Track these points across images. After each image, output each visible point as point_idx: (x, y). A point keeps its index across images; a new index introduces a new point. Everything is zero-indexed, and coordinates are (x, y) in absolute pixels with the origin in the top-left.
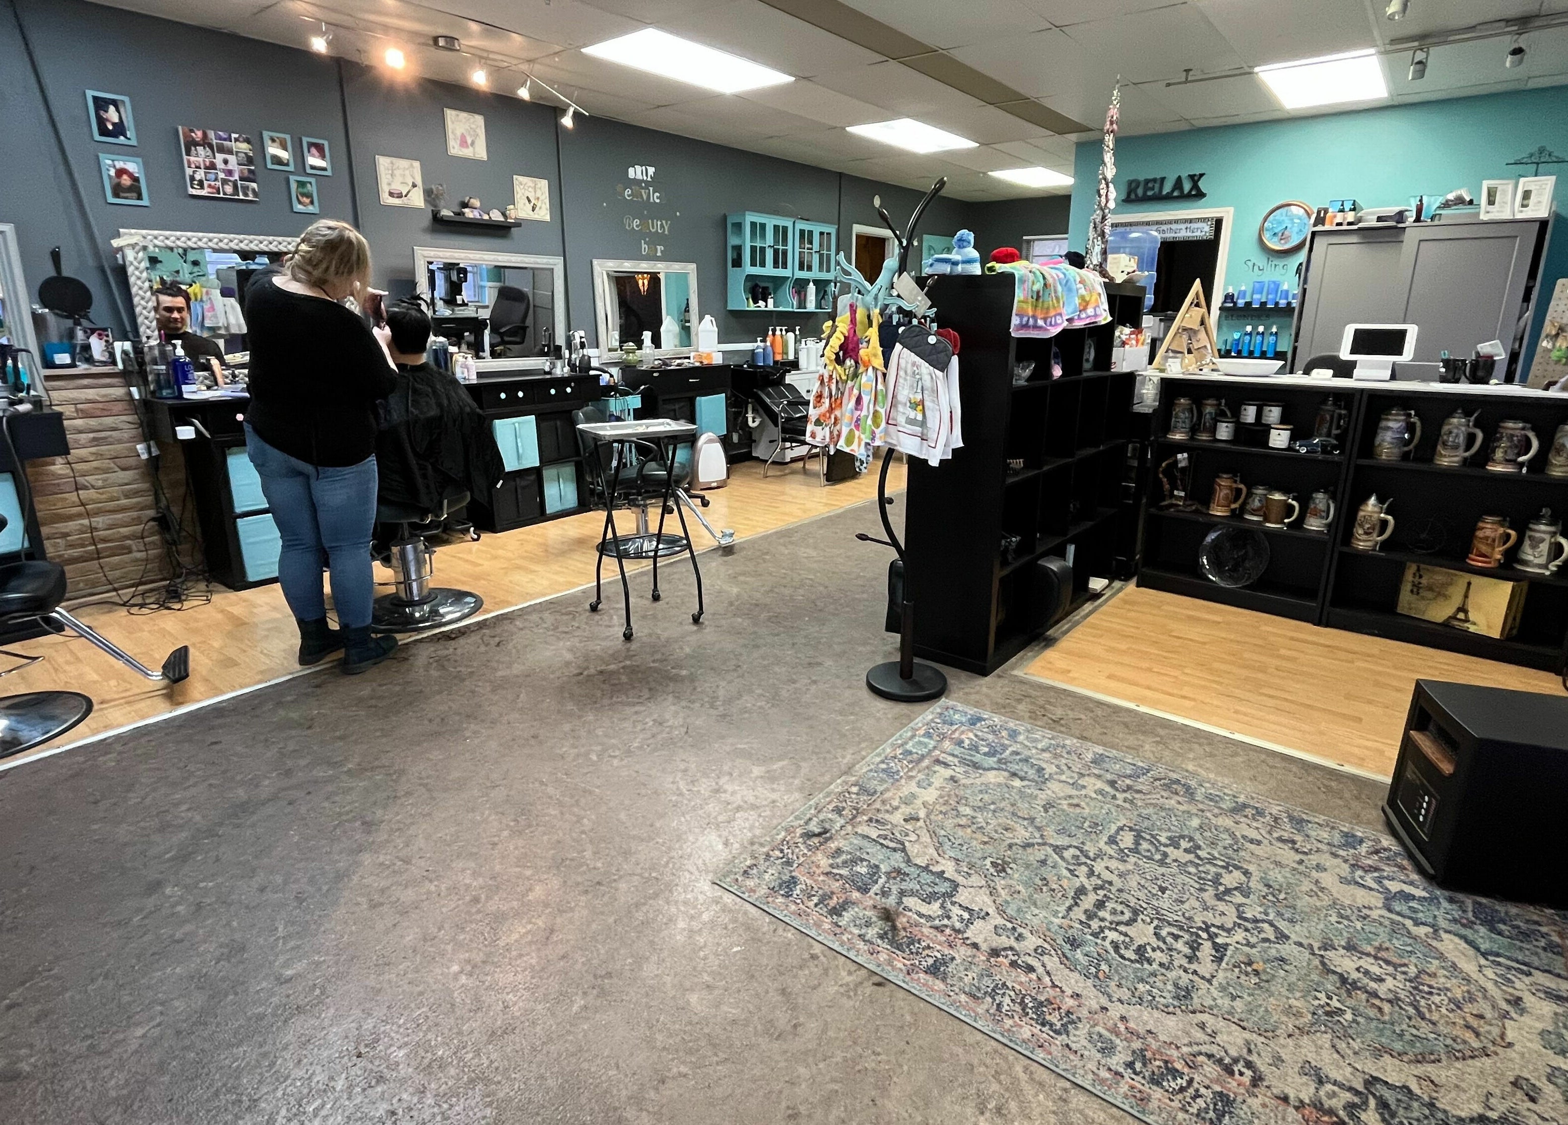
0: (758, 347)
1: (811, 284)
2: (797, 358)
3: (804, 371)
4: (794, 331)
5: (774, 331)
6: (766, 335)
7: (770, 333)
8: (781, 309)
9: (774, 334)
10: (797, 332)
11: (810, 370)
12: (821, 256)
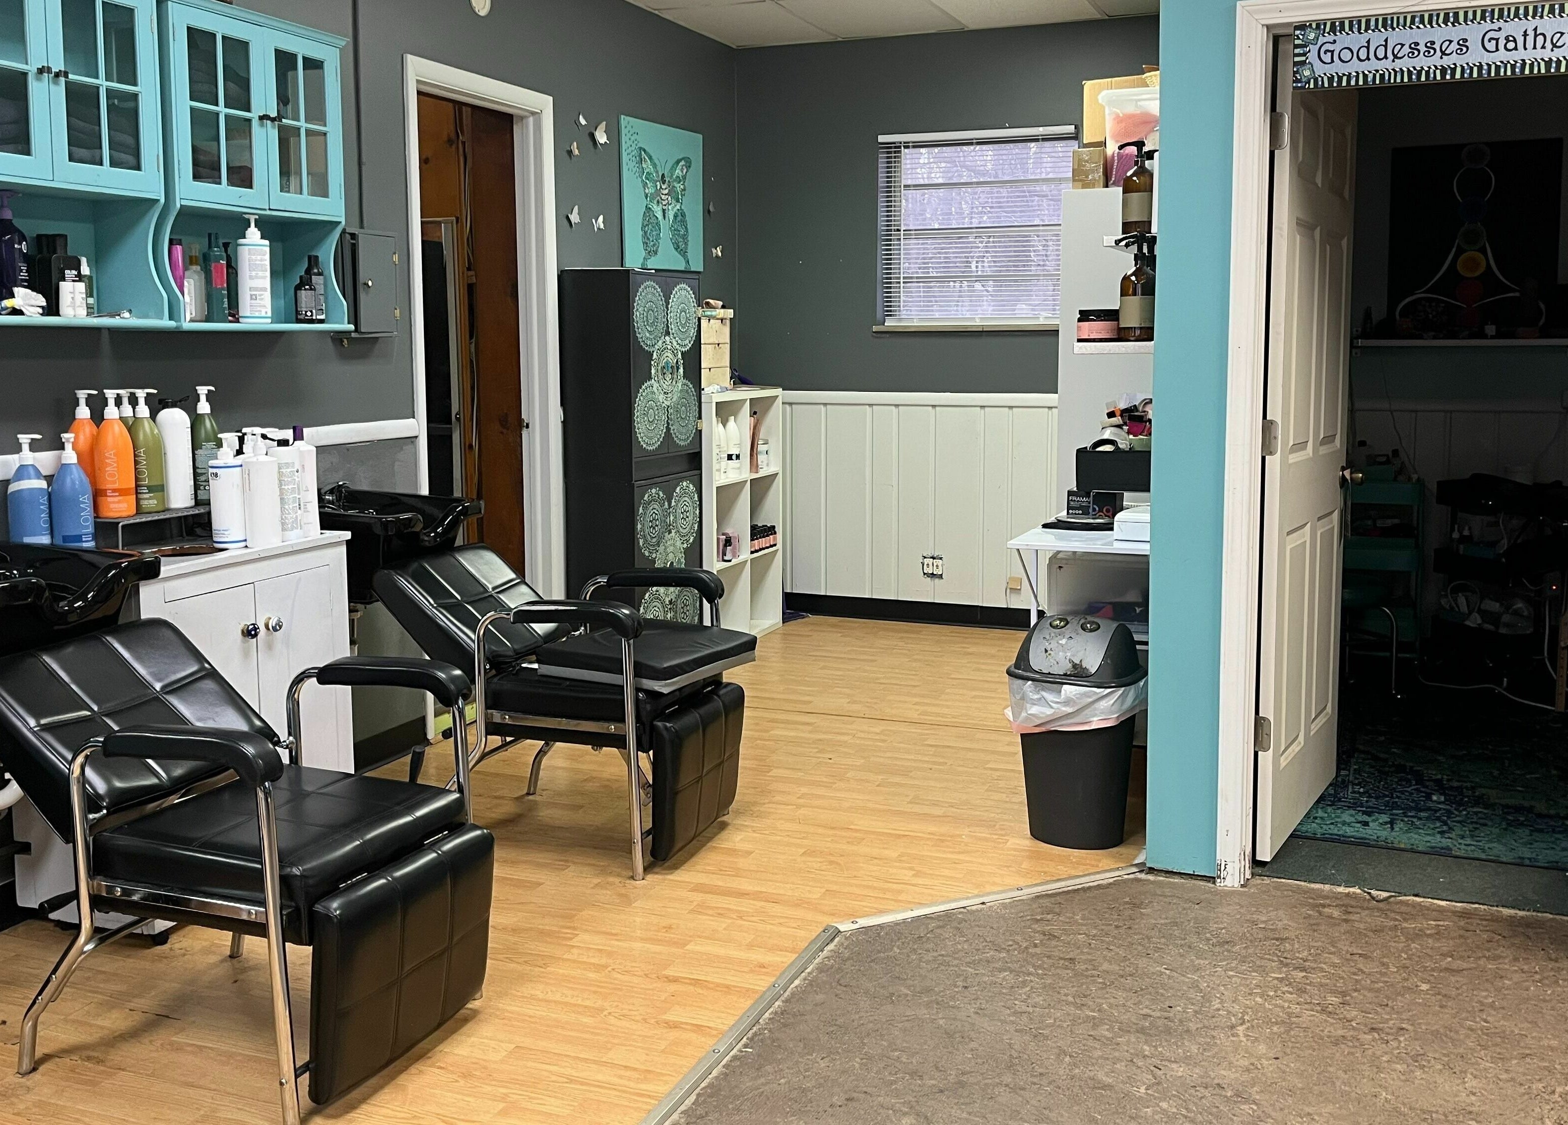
0: (22, 472)
1: (253, 234)
2: (202, 502)
3: (234, 552)
4: (188, 404)
5: (97, 407)
6: (67, 420)
7: (83, 412)
8: (126, 320)
9: (98, 417)
10: (204, 407)
11: (259, 546)
12: (287, 139)
